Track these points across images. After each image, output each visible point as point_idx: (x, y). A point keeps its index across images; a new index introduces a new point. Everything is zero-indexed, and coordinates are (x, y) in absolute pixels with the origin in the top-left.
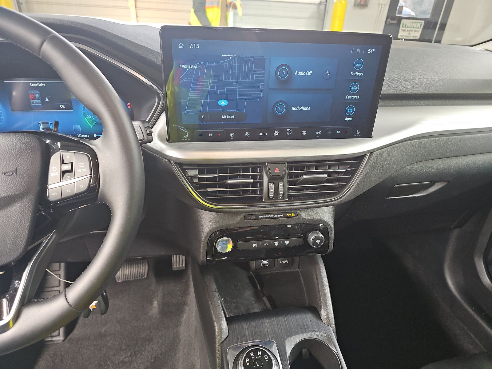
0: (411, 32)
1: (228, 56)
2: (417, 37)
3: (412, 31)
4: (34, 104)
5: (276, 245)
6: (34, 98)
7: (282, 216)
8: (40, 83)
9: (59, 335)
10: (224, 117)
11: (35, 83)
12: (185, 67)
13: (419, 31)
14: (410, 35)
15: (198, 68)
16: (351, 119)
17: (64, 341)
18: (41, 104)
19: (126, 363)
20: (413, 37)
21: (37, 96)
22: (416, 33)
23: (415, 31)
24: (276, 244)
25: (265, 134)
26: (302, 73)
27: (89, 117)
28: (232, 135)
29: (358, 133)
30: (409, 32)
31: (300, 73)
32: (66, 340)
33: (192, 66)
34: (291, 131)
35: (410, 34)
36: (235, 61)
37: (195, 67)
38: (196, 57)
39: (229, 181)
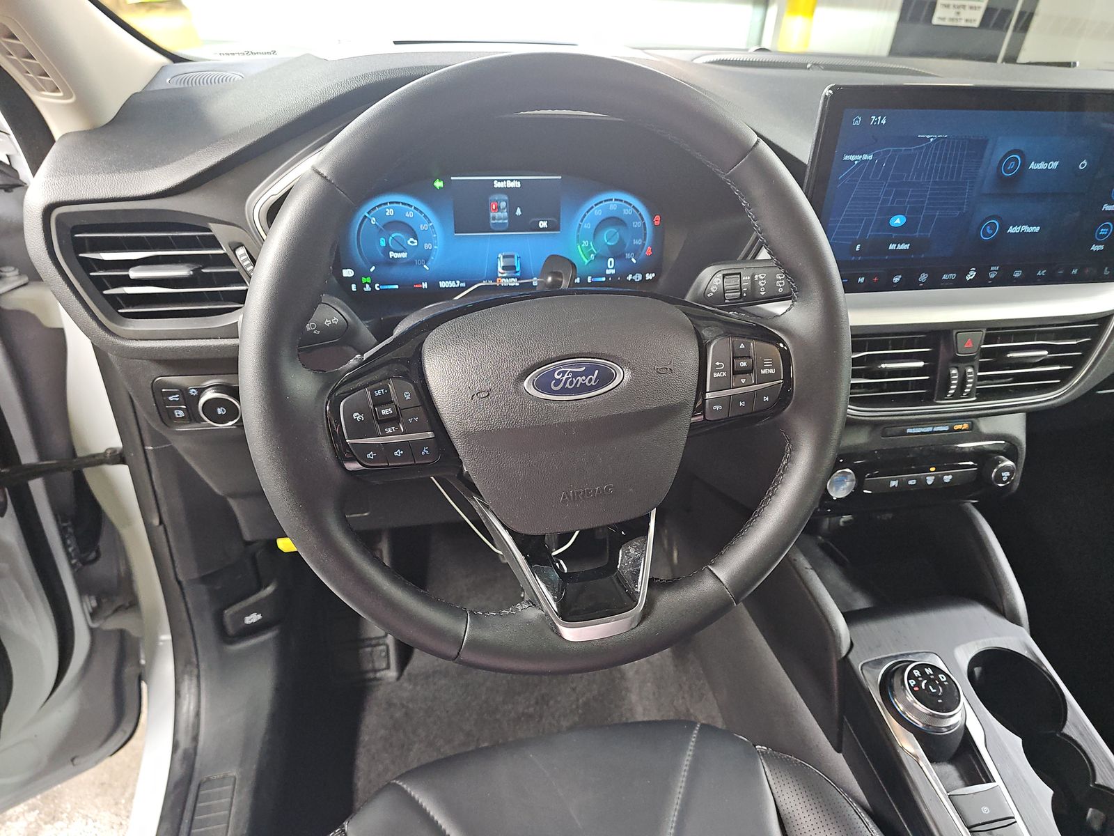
0: (961, 10)
1: (928, 137)
2: (975, 20)
3: (964, 7)
4: (496, 221)
5: (929, 483)
6: (498, 208)
7: (946, 428)
8: (512, 180)
9: (388, 667)
10: (892, 247)
11: (503, 180)
12: (852, 158)
13: (979, 7)
14: (958, 17)
15: (873, 160)
16: (1102, 247)
17: (398, 678)
18: (506, 221)
19: (530, 716)
20: (967, 20)
21: (503, 204)
22: (973, 12)
23: (971, 8)
24: (930, 480)
25: (953, 276)
26: (1042, 166)
27: (585, 243)
28: (896, 280)
29: (1106, 272)
30: (957, 10)
31: (1038, 165)
32: (403, 677)
33: (865, 157)
34: (997, 271)
35: (958, 13)
36: (937, 145)
37: (870, 157)
38: (876, 141)
39: (883, 366)
